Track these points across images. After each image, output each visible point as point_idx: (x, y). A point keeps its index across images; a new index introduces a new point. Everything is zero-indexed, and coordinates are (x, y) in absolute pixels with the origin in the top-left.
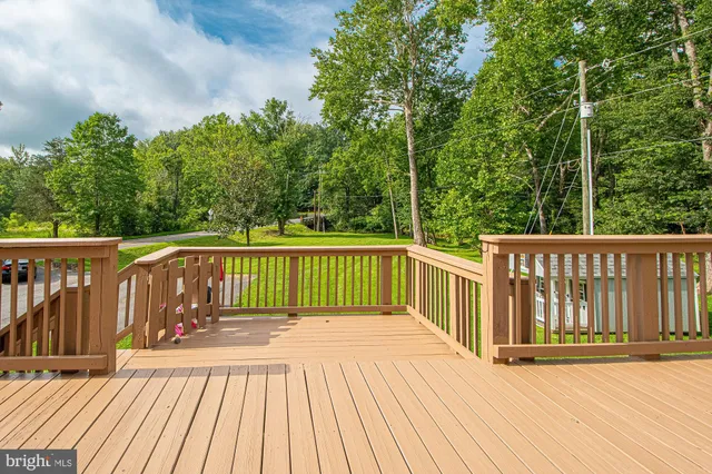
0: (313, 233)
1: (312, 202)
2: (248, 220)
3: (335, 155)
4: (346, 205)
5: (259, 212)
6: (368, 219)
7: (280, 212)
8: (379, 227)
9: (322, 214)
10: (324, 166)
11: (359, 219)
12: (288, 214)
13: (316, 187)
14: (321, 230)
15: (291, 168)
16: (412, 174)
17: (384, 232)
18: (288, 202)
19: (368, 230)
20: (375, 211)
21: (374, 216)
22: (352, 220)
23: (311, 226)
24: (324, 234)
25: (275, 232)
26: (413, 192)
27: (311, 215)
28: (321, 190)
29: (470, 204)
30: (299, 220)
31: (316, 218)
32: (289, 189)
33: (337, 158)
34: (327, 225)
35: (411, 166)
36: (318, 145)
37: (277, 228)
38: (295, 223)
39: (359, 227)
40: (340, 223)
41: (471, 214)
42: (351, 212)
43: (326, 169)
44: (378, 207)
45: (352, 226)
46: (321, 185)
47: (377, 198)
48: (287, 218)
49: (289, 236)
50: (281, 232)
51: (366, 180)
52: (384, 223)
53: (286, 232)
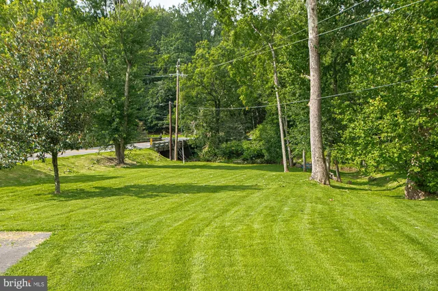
0: (168, 162)
1: (168, 120)
2: (54, 140)
3: (199, 51)
4: (215, 125)
5: (72, 125)
6: (245, 145)
7: (116, 130)
8: (260, 155)
9: (182, 138)
10: (184, 67)
11: (233, 144)
12: (128, 135)
13: (173, 99)
14: (179, 159)
15: (131, 63)
16: (313, 77)
17: (268, 162)
18: (129, 116)
19: (245, 160)
20: (254, 135)
21: (254, 140)
22: (224, 145)
23: (165, 153)
24: (183, 163)
25: (111, 160)
26: (313, 105)
27: (166, 139)
28: (179, 102)
29: (401, 121)
30: (148, 145)
31: (172, 141)
32: (130, 95)
33: (203, 56)
34: (189, 152)
35: (313, 63)
36: (176, 38)
37: (114, 155)
38: (142, 148)
39: (232, 155)
40: (206, 149)
41: (400, 136)
42: (221, 134)
43: (186, 71)
44: (260, 126)
45: (224, 154)
46: (180, 95)
47: (258, 116)
48: (127, 141)
49: (133, 166)
50: (121, 159)
51: (243, 88)
52: (268, 150)
53: (127, 161)
